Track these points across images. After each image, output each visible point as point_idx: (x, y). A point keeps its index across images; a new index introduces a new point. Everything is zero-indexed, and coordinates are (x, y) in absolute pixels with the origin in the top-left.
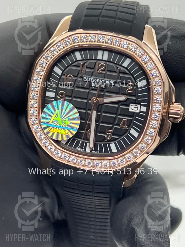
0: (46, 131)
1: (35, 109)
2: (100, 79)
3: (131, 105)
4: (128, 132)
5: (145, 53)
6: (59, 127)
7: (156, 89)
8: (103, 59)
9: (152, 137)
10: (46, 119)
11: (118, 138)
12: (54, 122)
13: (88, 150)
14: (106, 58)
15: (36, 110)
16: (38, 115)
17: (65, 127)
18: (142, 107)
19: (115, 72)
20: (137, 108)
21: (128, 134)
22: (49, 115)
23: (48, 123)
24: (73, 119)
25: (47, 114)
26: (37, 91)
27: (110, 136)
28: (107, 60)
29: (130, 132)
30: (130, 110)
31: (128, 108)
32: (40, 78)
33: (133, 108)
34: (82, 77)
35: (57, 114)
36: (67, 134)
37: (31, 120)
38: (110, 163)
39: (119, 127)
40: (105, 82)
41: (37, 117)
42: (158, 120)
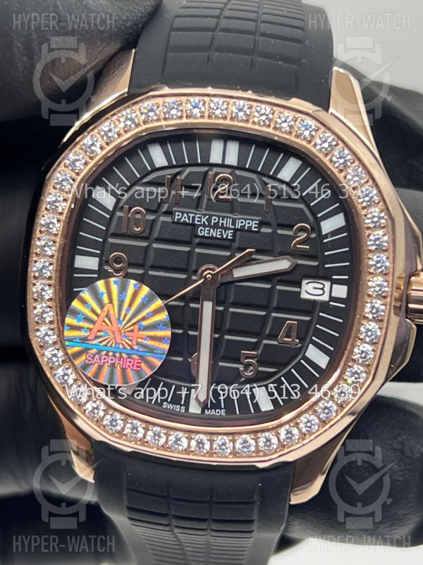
0: (78, 362)
1: (48, 303)
2: (219, 217)
3: (304, 282)
4: (300, 356)
5: (340, 142)
6: (115, 350)
7: (372, 237)
8: (226, 163)
9: (368, 366)
10: (79, 328)
11: (275, 374)
12: (100, 337)
13: (194, 409)
14: (232, 159)
15: (50, 307)
16: (56, 321)
17: (132, 349)
18: (334, 286)
19: (260, 196)
20: (322, 289)
21: (302, 361)
22: (87, 319)
23: (84, 340)
24: (154, 327)
25: (80, 316)
26: (52, 256)
27: (251, 368)
28: (235, 164)
29: (306, 354)
30: (304, 296)
31: (297, 290)
32: (59, 221)
33: (311, 290)
34: (169, 213)
35: (107, 316)
36: (137, 367)
37: (38, 334)
38: (256, 442)
39: (276, 343)
40: (234, 223)
41: (52, 326)
42: (381, 321)
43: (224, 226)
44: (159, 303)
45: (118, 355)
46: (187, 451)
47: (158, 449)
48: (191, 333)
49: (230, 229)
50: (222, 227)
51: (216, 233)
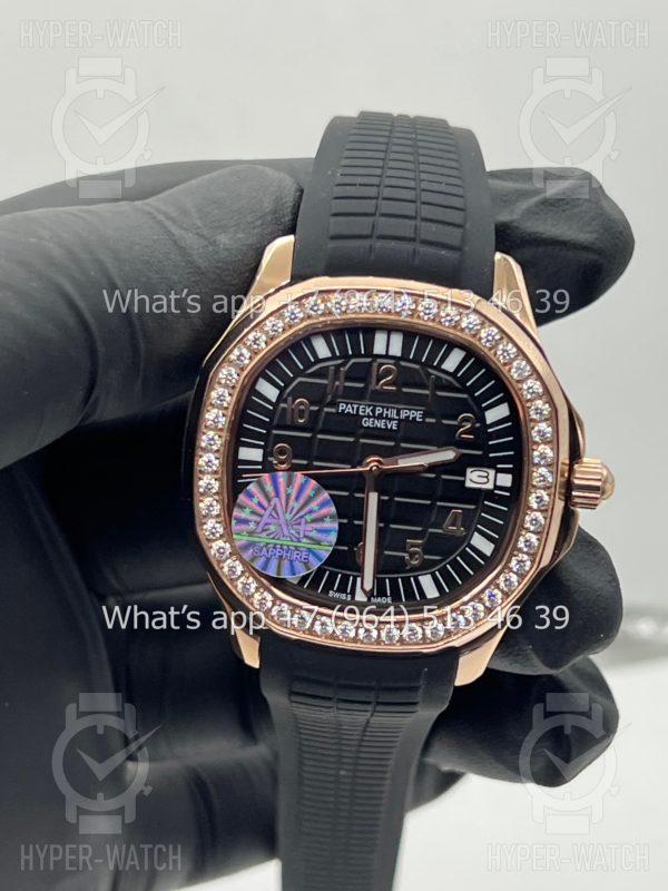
0: (247, 556)
1: (216, 497)
2: (383, 407)
3: (469, 470)
4: (465, 544)
6: (282, 544)
7: (536, 429)
8: (391, 353)
10: (246, 522)
11: (441, 561)
12: (268, 529)
13: (360, 597)
14: (396, 350)
15: (217, 501)
17: (300, 542)
18: (499, 475)
19: (424, 387)
20: (487, 477)
21: (467, 548)
22: (254, 513)
23: (251, 533)
24: (321, 519)
25: (247, 510)
26: (218, 451)
27: (417, 556)
28: (399, 354)
29: (472, 542)
30: (469, 484)
31: (462, 479)
32: (224, 415)
33: (476, 478)
34: (334, 404)
35: (274, 509)
36: (305, 559)
37: (205, 527)
38: (423, 629)
39: (440, 531)
40: (398, 414)
41: (219, 520)
42: (546, 510)
43: (388, 417)
44: (325, 495)
45: (285, 547)
46: (355, 640)
47: (326, 638)
48: (356, 522)
49: (394, 419)
50: (387, 418)
51: (380, 424)
